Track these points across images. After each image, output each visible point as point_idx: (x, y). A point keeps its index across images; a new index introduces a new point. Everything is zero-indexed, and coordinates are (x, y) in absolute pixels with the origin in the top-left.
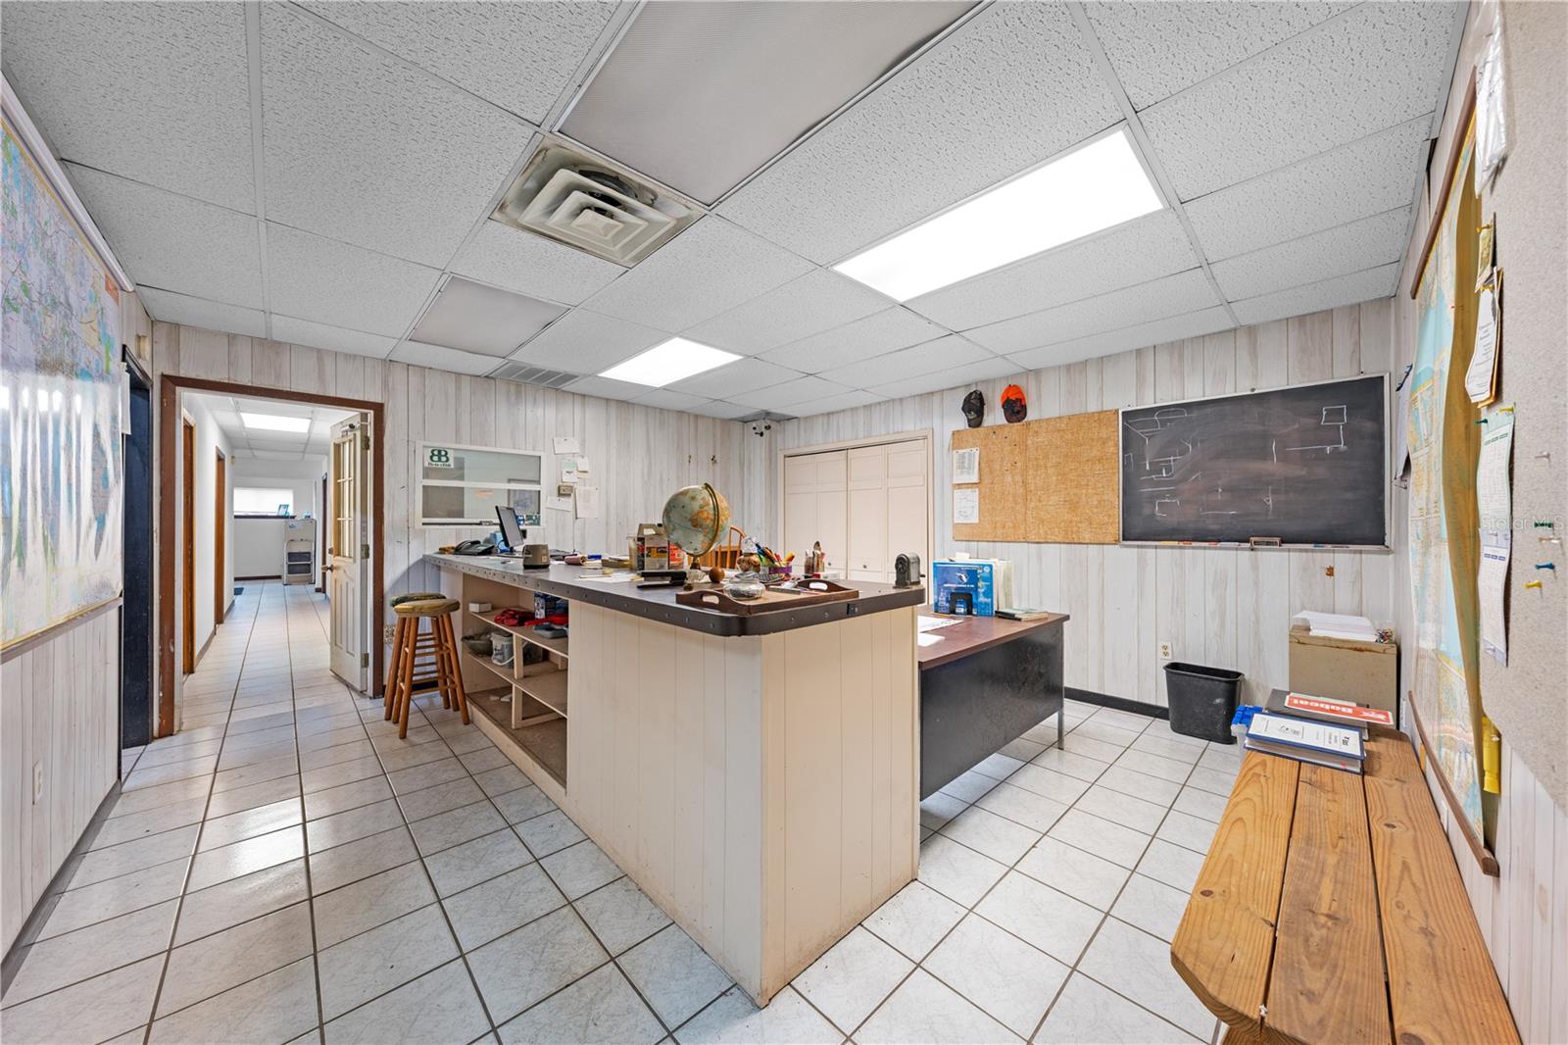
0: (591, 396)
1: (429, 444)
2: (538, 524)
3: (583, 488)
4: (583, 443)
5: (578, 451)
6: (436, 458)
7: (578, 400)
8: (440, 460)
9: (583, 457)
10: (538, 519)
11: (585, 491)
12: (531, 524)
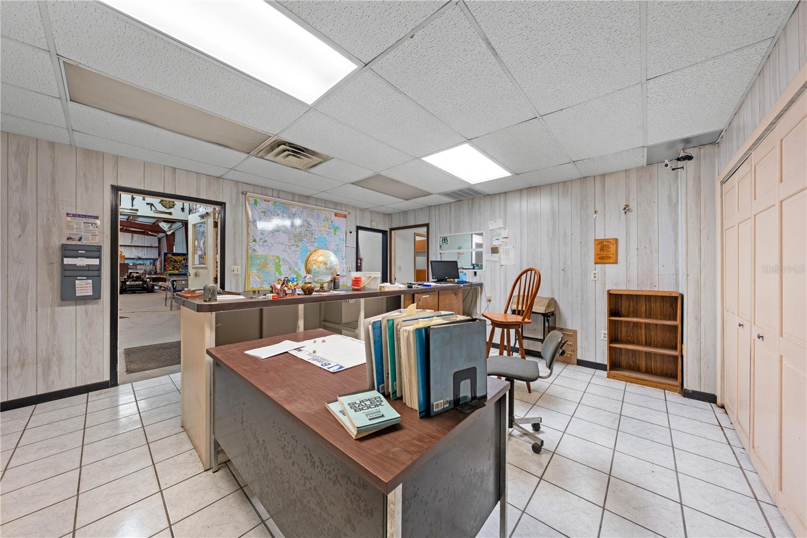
0: (509, 192)
1: (442, 236)
2: (482, 269)
3: (505, 247)
4: (505, 222)
5: (502, 226)
6: (443, 241)
7: (502, 196)
8: (445, 242)
9: (505, 229)
10: (482, 266)
11: (506, 249)
12: (479, 269)
